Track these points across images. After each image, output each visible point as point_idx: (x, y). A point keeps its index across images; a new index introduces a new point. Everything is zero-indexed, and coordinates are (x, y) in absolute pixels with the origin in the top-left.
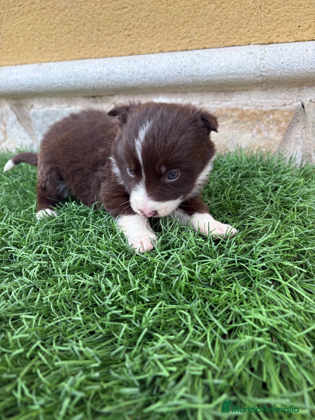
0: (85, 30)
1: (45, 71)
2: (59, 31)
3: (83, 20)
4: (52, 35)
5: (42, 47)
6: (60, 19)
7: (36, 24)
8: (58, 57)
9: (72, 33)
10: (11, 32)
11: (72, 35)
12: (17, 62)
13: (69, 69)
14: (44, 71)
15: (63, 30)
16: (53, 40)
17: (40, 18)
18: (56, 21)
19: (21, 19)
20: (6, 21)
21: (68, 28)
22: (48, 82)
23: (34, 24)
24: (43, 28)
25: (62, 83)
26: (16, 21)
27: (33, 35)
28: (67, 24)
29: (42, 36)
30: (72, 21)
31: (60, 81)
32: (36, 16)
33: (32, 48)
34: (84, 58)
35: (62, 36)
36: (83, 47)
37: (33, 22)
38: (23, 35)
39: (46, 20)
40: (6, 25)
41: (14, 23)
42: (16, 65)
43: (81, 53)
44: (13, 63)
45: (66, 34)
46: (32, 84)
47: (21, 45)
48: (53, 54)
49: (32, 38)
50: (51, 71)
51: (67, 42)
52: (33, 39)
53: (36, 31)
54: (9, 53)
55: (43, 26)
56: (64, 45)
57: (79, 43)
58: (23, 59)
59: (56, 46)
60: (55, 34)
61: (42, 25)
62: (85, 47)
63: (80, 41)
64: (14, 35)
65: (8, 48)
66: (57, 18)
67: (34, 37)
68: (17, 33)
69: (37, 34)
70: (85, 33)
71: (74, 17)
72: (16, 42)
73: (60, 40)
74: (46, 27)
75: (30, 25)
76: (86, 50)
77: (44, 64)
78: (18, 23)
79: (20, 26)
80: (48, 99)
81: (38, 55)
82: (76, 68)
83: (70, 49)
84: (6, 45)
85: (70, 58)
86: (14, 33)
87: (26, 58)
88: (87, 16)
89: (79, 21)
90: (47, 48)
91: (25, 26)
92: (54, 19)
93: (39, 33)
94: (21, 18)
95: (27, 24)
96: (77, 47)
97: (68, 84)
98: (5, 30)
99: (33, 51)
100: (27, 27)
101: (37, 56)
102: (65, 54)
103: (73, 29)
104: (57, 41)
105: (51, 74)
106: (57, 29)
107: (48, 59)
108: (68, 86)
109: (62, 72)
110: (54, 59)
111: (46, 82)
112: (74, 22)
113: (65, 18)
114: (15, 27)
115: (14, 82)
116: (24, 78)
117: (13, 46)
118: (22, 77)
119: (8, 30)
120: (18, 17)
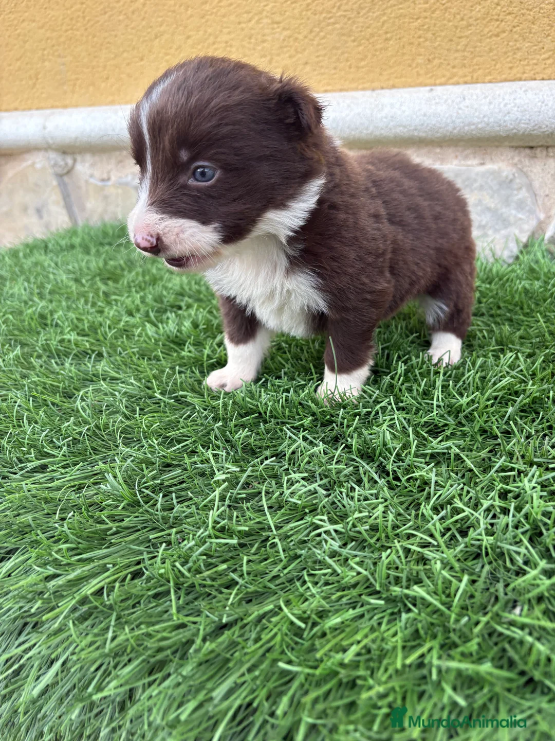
0: (533, 31)
1: (453, 102)
2: (478, 31)
3: (532, 13)
4: (460, 38)
5: (434, 58)
6: (483, 10)
7: (431, 18)
8: (465, 76)
9: (504, 35)
10: (375, 30)
11: (502, 39)
12: (375, 84)
13: (504, 99)
14: (450, 101)
15: (487, 30)
16: (459, 47)
17: (442, 7)
18: (474, 13)
19: (401, 9)
20: (368, 12)
21: (498, 27)
22: (458, 121)
23: (426, 18)
24: (445, 25)
25: (488, 124)
26: (389, 11)
27: (420, 37)
28: (497, 20)
29: (439, 39)
30: (510, 14)
31: (486, 119)
32: (434, 3)
33: (413, 60)
34: (520, 79)
35: (480, 41)
36: (520, 60)
37: (425, 14)
38: (398, 37)
39: (454, 11)
40: (367, 18)
41: (385, 14)
42: (373, 90)
43: (515, 71)
44: (367, 85)
45: (490, 37)
46: (422, 125)
47: (390, 54)
48: (455, 70)
49: (416, 43)
50: (467, 102)
51: (491, 50)
52: (419, 44)
53: (428, 30)
54: (362, 67)
55: (445, 22)
56: (481, 56)
57: (515, 53)
58: (388, 79)
59: (464, 58)
60: (467, 37)
61: (444, 19)
62: (525, 59)
63: (518, 49)
64: (379, 36)
65: (362, 60)
66: (478, 7)
67: (422, 40)
68: (386, 33)
69: (429, 35)
70: (532, 35)
71: (515, 7)
72: (381, 49)
73: (475, 47)
74: (451, 24)
75: (417, 19)
76: (528, 65)
77: (439, 89)
78: (393, 15)
79: (397, 20)
80: (438, 150)
81: (422, 72)
82: (520, 98)
83: (494, 63)
84: (359, 53)
85: (489, 78)
86: (381, 32)
87: (396, 78)
88: (543, 5)
89: (523, 15)
90: (445, 60)
91: (407, 20)
92: (472, 11)
93: (434, 34)
94: (401, 6)
95: (413, 18)
96: (508, 60)
97: (500, 126)
98: (362, 27)
99: (414, 65)
100: (409, 23)
101: (418, 74)
102: (480, 72)
103: (509, 29)
104: (469, 49)
105: (467, 107)
106: (473, 28)
107: (443, 80)
108: (498, 128)
109: (490, 103)
110: (455, 79)
111: (453, 122)
112: (513, 15)
113: (495, 8)
114: (384, 23)
115: (385, 120)
116: (407, 113)
117: (374, 55)
118: (404, 112)
119: (368, 27)
120: (394, 5)
